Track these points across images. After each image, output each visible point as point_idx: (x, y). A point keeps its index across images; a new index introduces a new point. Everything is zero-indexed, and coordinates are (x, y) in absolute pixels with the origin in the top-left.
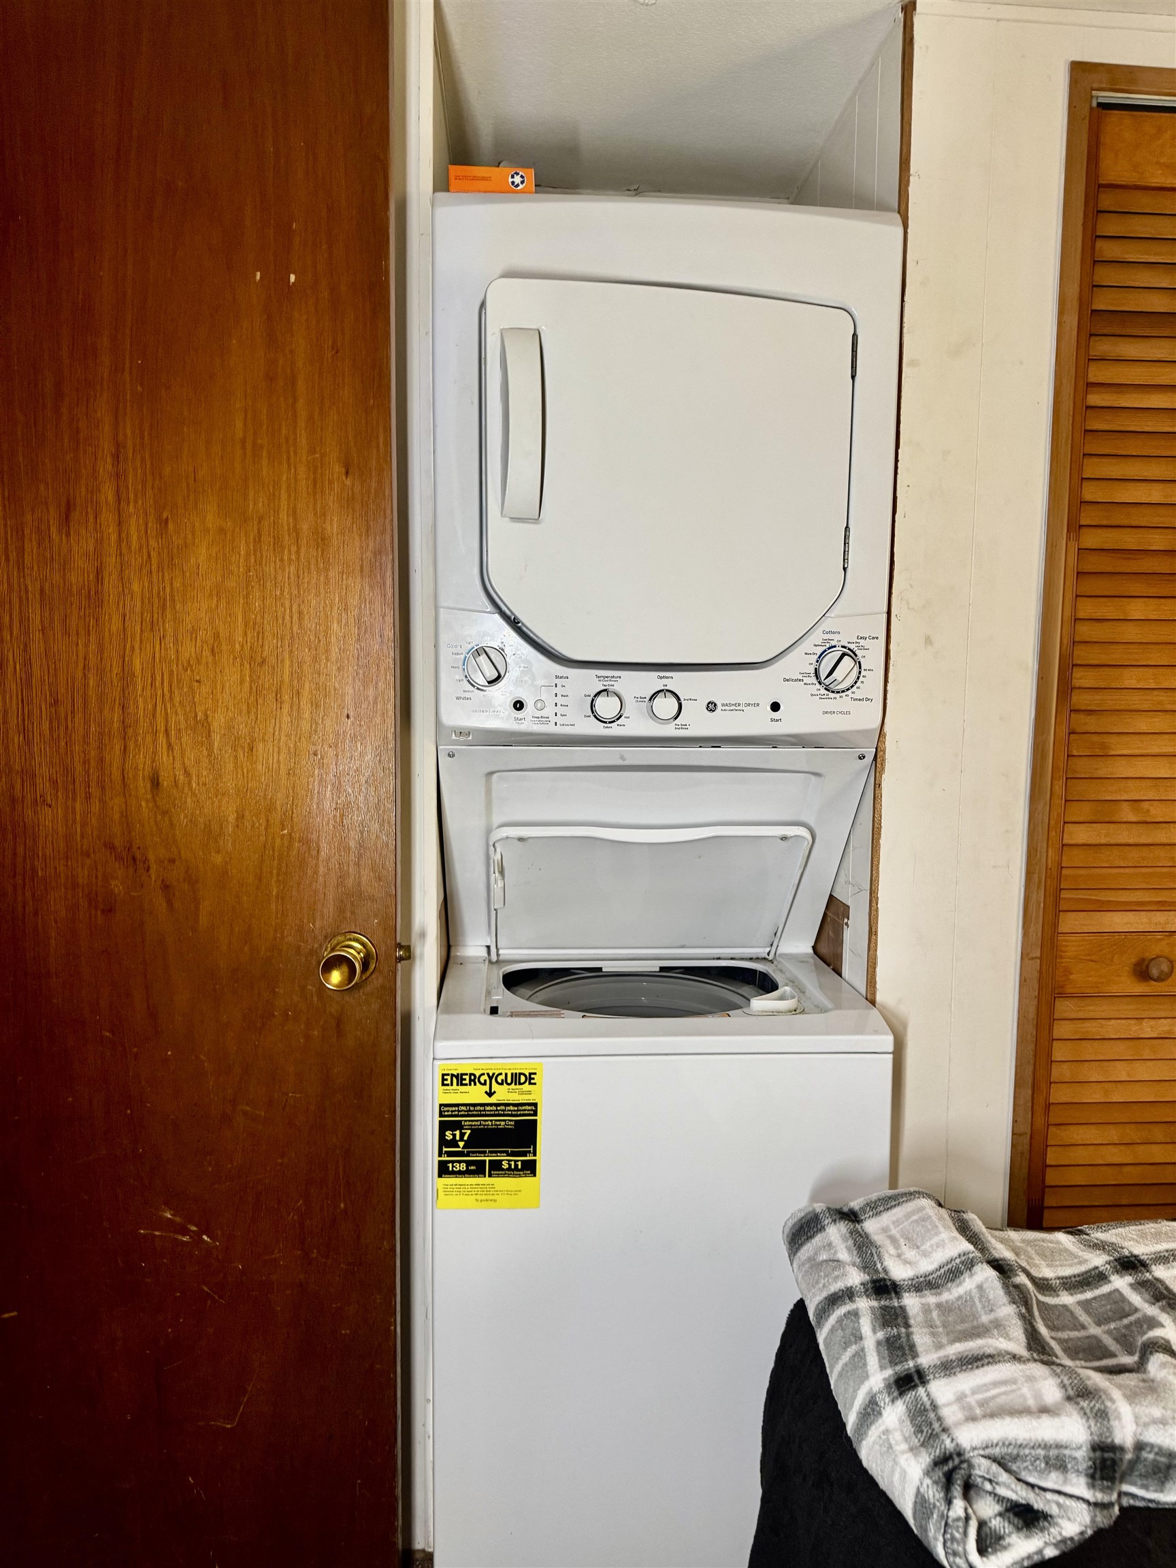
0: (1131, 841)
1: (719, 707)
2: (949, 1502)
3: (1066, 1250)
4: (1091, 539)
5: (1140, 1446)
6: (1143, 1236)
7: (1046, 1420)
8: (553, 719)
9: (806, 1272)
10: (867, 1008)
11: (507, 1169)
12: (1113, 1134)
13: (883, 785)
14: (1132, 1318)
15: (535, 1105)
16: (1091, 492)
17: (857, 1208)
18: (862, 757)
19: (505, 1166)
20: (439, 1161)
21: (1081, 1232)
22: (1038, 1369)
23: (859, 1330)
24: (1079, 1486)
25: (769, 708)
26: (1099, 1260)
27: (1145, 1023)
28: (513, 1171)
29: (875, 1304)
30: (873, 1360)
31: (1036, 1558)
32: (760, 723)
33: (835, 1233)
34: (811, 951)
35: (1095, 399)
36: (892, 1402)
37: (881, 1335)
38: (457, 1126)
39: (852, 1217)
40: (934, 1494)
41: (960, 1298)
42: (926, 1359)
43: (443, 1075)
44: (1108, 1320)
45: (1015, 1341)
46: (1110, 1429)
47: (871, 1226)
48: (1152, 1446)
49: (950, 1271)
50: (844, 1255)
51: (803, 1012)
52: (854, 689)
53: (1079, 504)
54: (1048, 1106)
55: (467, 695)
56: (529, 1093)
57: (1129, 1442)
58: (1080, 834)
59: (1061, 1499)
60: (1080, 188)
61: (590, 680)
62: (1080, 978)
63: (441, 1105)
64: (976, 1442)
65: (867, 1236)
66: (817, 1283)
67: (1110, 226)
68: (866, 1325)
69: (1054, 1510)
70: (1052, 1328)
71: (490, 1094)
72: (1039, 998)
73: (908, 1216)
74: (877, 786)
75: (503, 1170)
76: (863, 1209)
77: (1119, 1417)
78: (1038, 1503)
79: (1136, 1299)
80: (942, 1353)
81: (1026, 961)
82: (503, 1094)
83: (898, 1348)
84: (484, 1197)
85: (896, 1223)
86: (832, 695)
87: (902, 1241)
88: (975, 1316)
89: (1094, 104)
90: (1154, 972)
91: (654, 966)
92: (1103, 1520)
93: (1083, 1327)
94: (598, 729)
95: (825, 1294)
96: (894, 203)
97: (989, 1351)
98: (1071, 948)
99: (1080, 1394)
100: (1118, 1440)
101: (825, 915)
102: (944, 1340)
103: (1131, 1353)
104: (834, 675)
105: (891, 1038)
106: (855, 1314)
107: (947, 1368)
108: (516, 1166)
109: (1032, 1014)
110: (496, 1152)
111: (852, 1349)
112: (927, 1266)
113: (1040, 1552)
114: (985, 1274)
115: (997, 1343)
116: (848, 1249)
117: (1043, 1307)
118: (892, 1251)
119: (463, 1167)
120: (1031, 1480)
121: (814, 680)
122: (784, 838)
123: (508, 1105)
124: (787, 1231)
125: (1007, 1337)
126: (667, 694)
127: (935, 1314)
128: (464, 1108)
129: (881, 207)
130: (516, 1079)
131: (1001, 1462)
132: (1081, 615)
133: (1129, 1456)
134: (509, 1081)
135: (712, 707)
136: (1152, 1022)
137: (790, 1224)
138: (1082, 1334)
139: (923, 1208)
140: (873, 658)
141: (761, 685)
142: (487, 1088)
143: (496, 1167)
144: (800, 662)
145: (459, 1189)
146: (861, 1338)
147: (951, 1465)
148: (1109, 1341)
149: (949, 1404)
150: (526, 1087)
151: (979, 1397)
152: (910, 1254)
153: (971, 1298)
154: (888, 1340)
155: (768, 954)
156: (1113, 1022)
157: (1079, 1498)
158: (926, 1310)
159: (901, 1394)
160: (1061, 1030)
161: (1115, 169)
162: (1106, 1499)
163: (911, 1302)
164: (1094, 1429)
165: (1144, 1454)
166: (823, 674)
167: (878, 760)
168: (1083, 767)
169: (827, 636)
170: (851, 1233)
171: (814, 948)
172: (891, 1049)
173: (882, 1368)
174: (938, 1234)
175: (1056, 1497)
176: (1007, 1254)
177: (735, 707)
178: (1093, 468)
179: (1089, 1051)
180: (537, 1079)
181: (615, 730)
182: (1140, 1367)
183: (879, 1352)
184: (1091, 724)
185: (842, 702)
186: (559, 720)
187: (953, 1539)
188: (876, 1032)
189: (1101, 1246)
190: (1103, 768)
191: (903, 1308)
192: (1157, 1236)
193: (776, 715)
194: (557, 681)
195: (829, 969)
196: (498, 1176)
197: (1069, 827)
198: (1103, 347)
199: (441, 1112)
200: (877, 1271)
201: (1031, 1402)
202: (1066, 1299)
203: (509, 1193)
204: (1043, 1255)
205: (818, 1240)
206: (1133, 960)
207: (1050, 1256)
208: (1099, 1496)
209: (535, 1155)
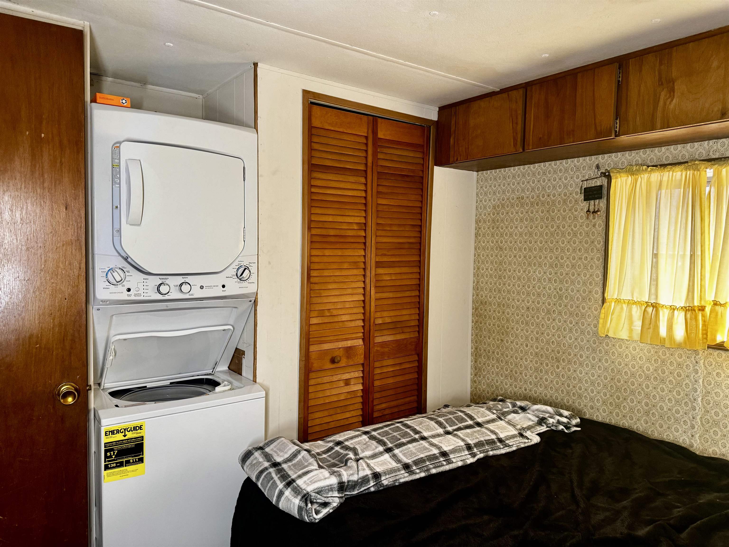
0: (328, 321)
1: (204, 287)
2: (307, 505)
3: (321, 445)
4: (314, 232)
5: (348, 481)
6: (341, 436)
7: (327, 480)
8: (143, 294)
9: (250, 468)
10: (253, 384)
11: (132, 462)
12: (326, 413)
13: (258, 310)
14: (342, 456)
15: (143, 437)
16: (313, 218)
17: (262, 446)
18: (251, 301)
19: (131, 461)
20: (105, 465)
21: (324, 440)
22: (322, 470)
23: (272, 476)
24: (336, 494)
25: (221, 287)
26: (331, 444)
27: (334, 377)
28: (135, 463)
29: (275, 469)
30: (278, 482)
31: (328, 513)
32: (220, 292)
33: (257, 454)
34: (228, 369)
35: (313, 190)
36: (287, 489)
37: (279, 476)
38: (112, 450)
39: (261, 448)
40: (303, 505)
41: (298, 461)
42: (293, 477)
43: (106, 432)
44: (335, 458)
45: (316, 466)
46: (342, 479)
47: (268, 450)
48: (351, 481)
49: (294, 455)
50: (261, 460)
51: (233, 389)
52: (249, 279)
53: (310, 221)
54: (308, 407)
55: (108, 287)
56: (140, 433)
57: (346, 481)
58: (314, 321)
59: (332, 498)
60: (307, 127)
61: (157, 281)
62: (316, 365)
63: (105, 443)
64: (312, 490)
65: (267, 453)
66: (255, 469)
67: (315, 139)
68: (274, 475)
69: (331, 501)
70: (322, 463)
71: (125, 436)
72: (305, 373)
73: (278, 444)
74: (256, 310)
75: (131, 463)
76: (264, 446)
77: (343, 475)
78: (327, 500)
79: (342, 451)
80: (297, 474)
81: (301, 362)
82: (130, 435)
83: (284, 476)
84: (123, 475)
85: (275, 447)
86: (242, 282)
87: (278, 451)
88: (303, 464)
89: (309, 102)
90: (336, 361)
91: (168, 383)
92: (342, 501)
93: (330, 461)
94: (160, 297)
95: (258, 471)
96: (253, 125)
97: (310, 470)
98: (313, 356)
99: (333, 473)
100: (344, 481)
101: (234, 355)
102: (297, 471)
103: (343, 463)
104: (243, 275)
105: (264, 392)
106: (270, 473)
107: (300, 477)
108: (136, 460)
109: (303, 379)
110: (128, 457)
111: (271, 481)
112: (286, 456)
113: (329, 511)
114: (304, 453)
115: (312, 468)
116: (263, 458)
117: (319, 459)
118: (276, 455)
119: (115, 465)
120: (325, 496)
121: (236, 277)
122: (224, 330)
123: (132, 439)
124: (240, 459)
125: (313, 466)
126: (187, 284)
127: (292, 467)
128: (115, 443)
129: (249, 127)
130: (135, 429)
131: (318, 493)
132: (312, 254)
133: (346, 484)
134: (132, 430)
135: (202, 287)
136: (336, 376)
137: (241, 456)
138: (330, 463)
139: (283, 441)
140: (254, 269)
141: (219, 280)
142: (123, 434)
143: (128, 463)
144: (232, 271)
145: (113, 474)
146: (273, 478)
147: (306, 496)
148: (337, 462)
149: (302, 484)
150: (139, 431)
151: (309, 480)
152: (281, 454)
153: (301, 460)
154: (281, 476)
155: (212, 372)
156: (325, 378)
157: (336, 497)
158: (289, 467)
159: (289, 486)
160: (312, 382)
161: (316, 123)
162: (342, 496)
163: (285, 466)
164: (338, 479)
165: (349, 483)
166: (239, 275)
167: (255, 303)
168: (314, 300)
169: (239, 263)
170: (262, 453)
171: (228, 367)
172: (264, 396)
173: (282, 483)
174: (288, 446)
175: (331, 498)
176: (308, 448)
177: (209, 287)
178: (314, 211)
179: (319, 388)
180: (143, 427)
181: (166, 297)
182: (346, 464)
183: (280, 480)
184: (317, 287)
185: (245, 284)
186: (145, 294)
187: (309, 513)
188: (260, 391)
189: (331, 441)
190: (319, 300)
191: (283, 468)
192: (344, 435)
193: (224, 289)
194: (144, 280)
195: (236, 374)
196: (129, 466)
197: (311, 319)
198: (315, 175)
199: (105, 446)
200: (272, 461)
201: (323, 478)
202: (324, 456)
203: (133, 471)
204: (315, 447)
205: (252, 458)
206: (330, 358)
207: (318, 447)
208: (340, 495)
209: (143, 455)
